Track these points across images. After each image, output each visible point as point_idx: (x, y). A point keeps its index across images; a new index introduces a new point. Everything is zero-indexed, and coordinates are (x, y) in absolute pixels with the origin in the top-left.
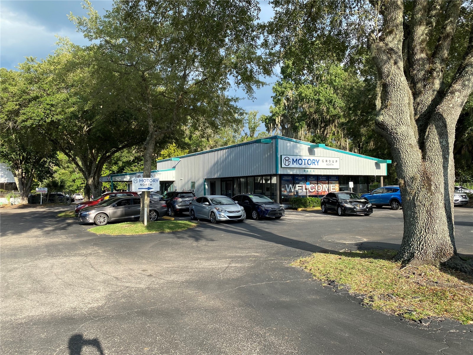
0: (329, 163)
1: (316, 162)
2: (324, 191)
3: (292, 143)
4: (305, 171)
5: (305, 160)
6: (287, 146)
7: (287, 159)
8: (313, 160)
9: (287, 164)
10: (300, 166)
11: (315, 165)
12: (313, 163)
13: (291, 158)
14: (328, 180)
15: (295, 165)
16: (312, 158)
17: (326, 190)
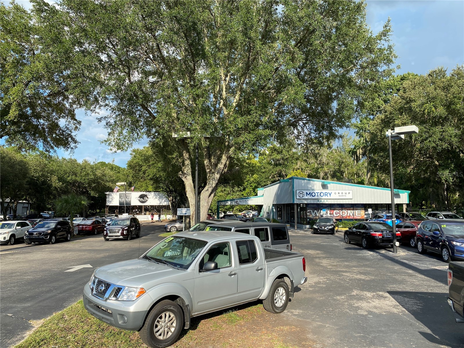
0: (342, 195)
1: (328, 194)
2: (349, 215)
3: (306, 181)
4: (318, 201)
5: (318, 193)
6: (302, 183)
7: (301, 192)
8: (325, 193)
9: (301, 196)
10: (313, 198)
11: (328, 196)
12: (325, 195)
13: (305, 192)
14: (353, 207)
15: (309, 197)
16: (324, 191)
17: (351, 215)
